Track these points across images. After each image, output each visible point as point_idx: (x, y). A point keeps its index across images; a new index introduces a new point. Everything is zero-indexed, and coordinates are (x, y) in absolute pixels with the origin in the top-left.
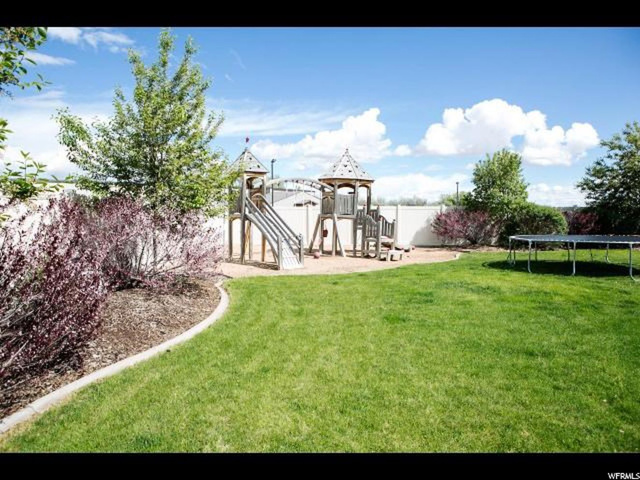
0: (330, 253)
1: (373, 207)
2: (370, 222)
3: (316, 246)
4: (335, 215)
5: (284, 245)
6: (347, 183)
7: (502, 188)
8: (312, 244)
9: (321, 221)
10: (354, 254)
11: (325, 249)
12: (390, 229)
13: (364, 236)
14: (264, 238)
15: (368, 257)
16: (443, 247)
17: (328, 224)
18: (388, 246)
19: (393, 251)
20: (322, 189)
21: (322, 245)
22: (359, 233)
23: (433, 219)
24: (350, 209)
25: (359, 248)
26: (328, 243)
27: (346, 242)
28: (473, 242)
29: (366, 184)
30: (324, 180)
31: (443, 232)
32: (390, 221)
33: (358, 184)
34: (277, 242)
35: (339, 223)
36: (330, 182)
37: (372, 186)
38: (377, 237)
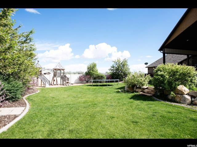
0: (55, 85)
1: (65, 75)
2: (64, 78)
3: (52, 83)
4: (57, 77)
5: (46, 82)
6: (59, 70)
7: (93, 71)
8: (51, 83)
9: (53, 78)
10: (61, 84)
11: (54, 84)
12: (68, 79)
13: (63, 81)
14: (41, 80)
15: (64, 85)
16: (81, 83)
17: (55, 78)
18: (68, 83)
19: (69, 84)
20: (54, 71)
21: (53, 83)
22: (62, 80)
23: (79, 77)
24: (60, 75)
25: (62, 83)
26: (55, 83)
27: (59, 82)
28: (87, 82)
29: (63, 70)
30: (54, 69)
31: (81, 80)
32: (68, 78)
33: (61, 70)
34: (45, 82)
35: (57, 78)
36: (55, 69)
37: (64, 70)
38: (65, 81)
